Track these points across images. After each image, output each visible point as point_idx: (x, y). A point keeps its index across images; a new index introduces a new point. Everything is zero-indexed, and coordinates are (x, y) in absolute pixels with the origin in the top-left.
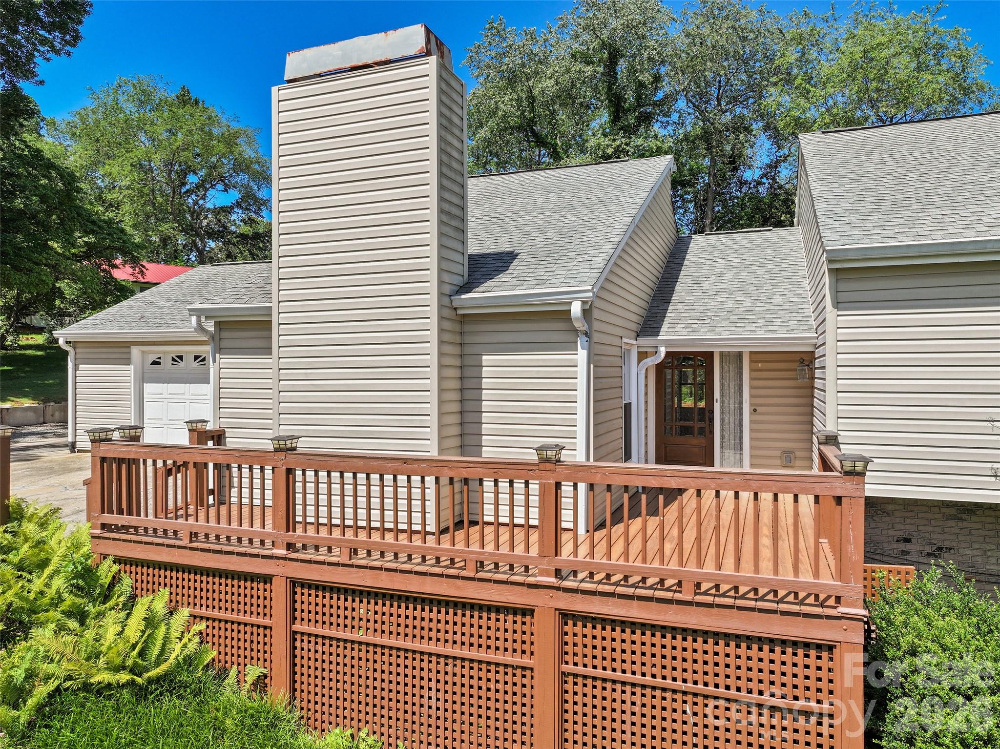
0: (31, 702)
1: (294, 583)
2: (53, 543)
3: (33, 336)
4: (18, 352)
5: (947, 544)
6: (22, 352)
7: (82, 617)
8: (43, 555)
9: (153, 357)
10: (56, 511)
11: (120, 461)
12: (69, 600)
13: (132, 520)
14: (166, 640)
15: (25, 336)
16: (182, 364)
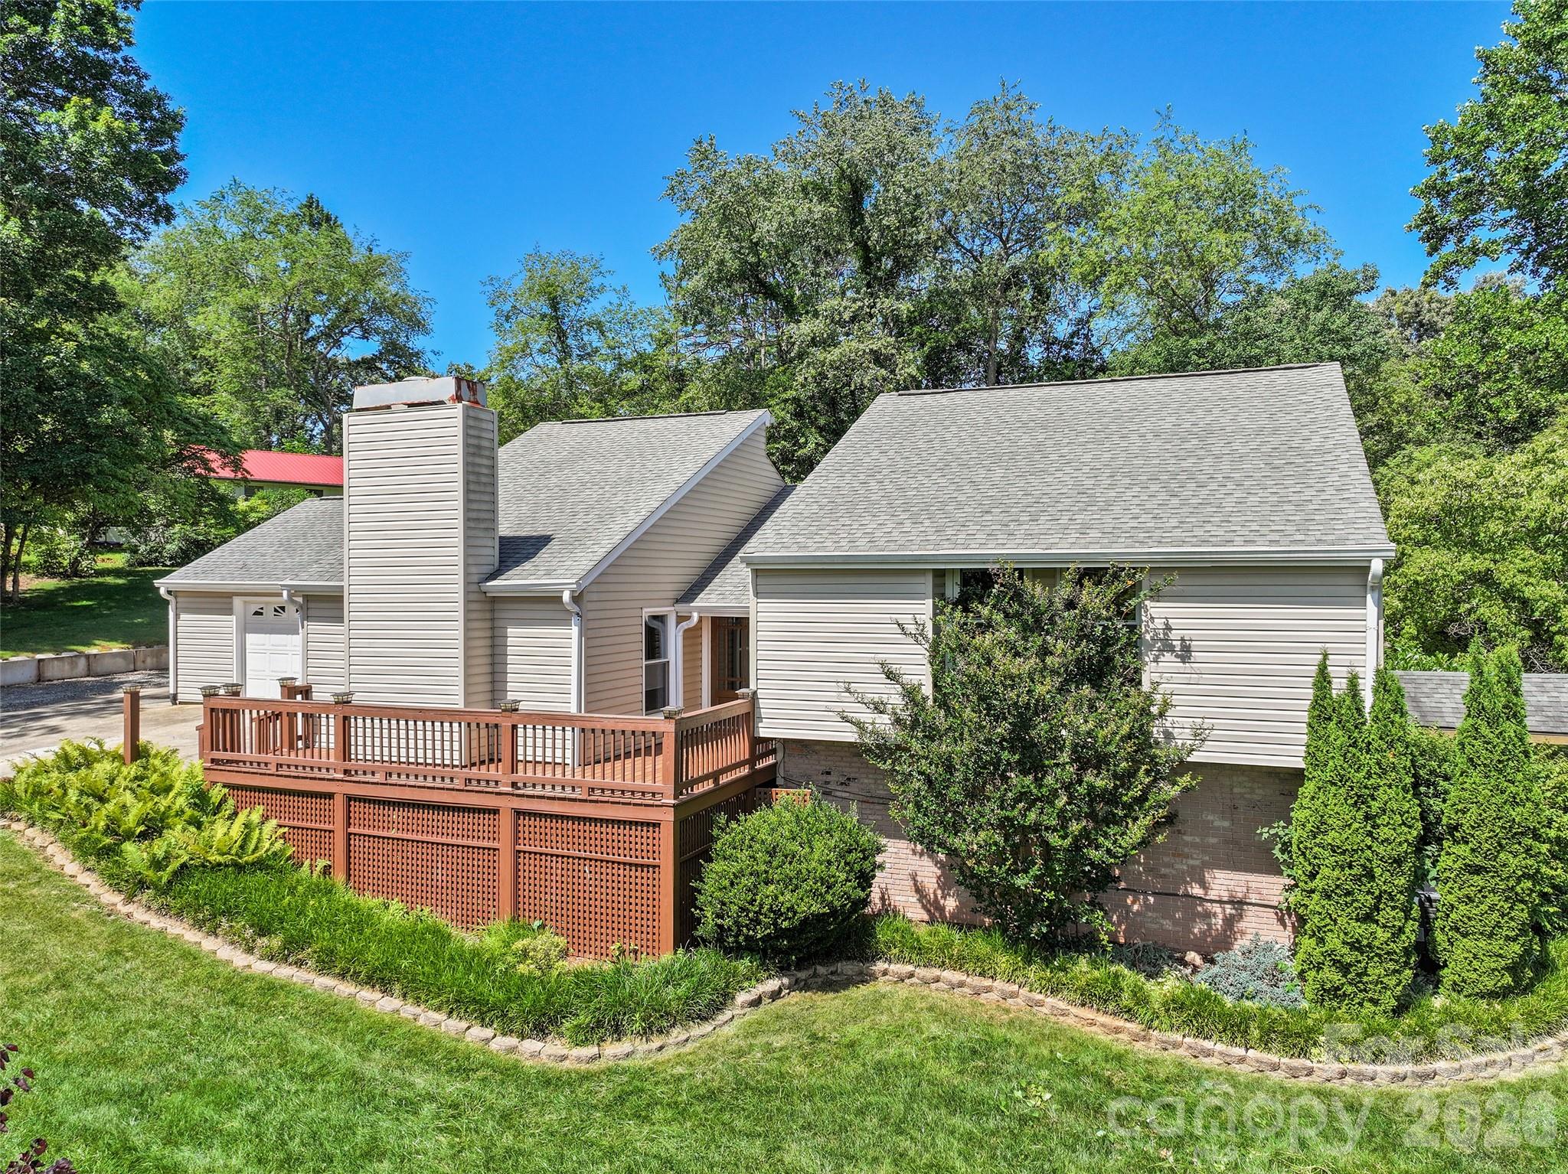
0: (169, 869)
1: (350, 798)
2: (175, 774)
3: (109, 556)
4: (95, 580)
5: (852, 776)
6: (100, 580)
7: (199, 825)
8: (168, 782)
9: (255, 608)
10: (175, 751)
11: (225, 711)
12: (189, 812)
13: (234, 756)
14: (259, 840)
15: (101, 557)
16: (284, 615)
